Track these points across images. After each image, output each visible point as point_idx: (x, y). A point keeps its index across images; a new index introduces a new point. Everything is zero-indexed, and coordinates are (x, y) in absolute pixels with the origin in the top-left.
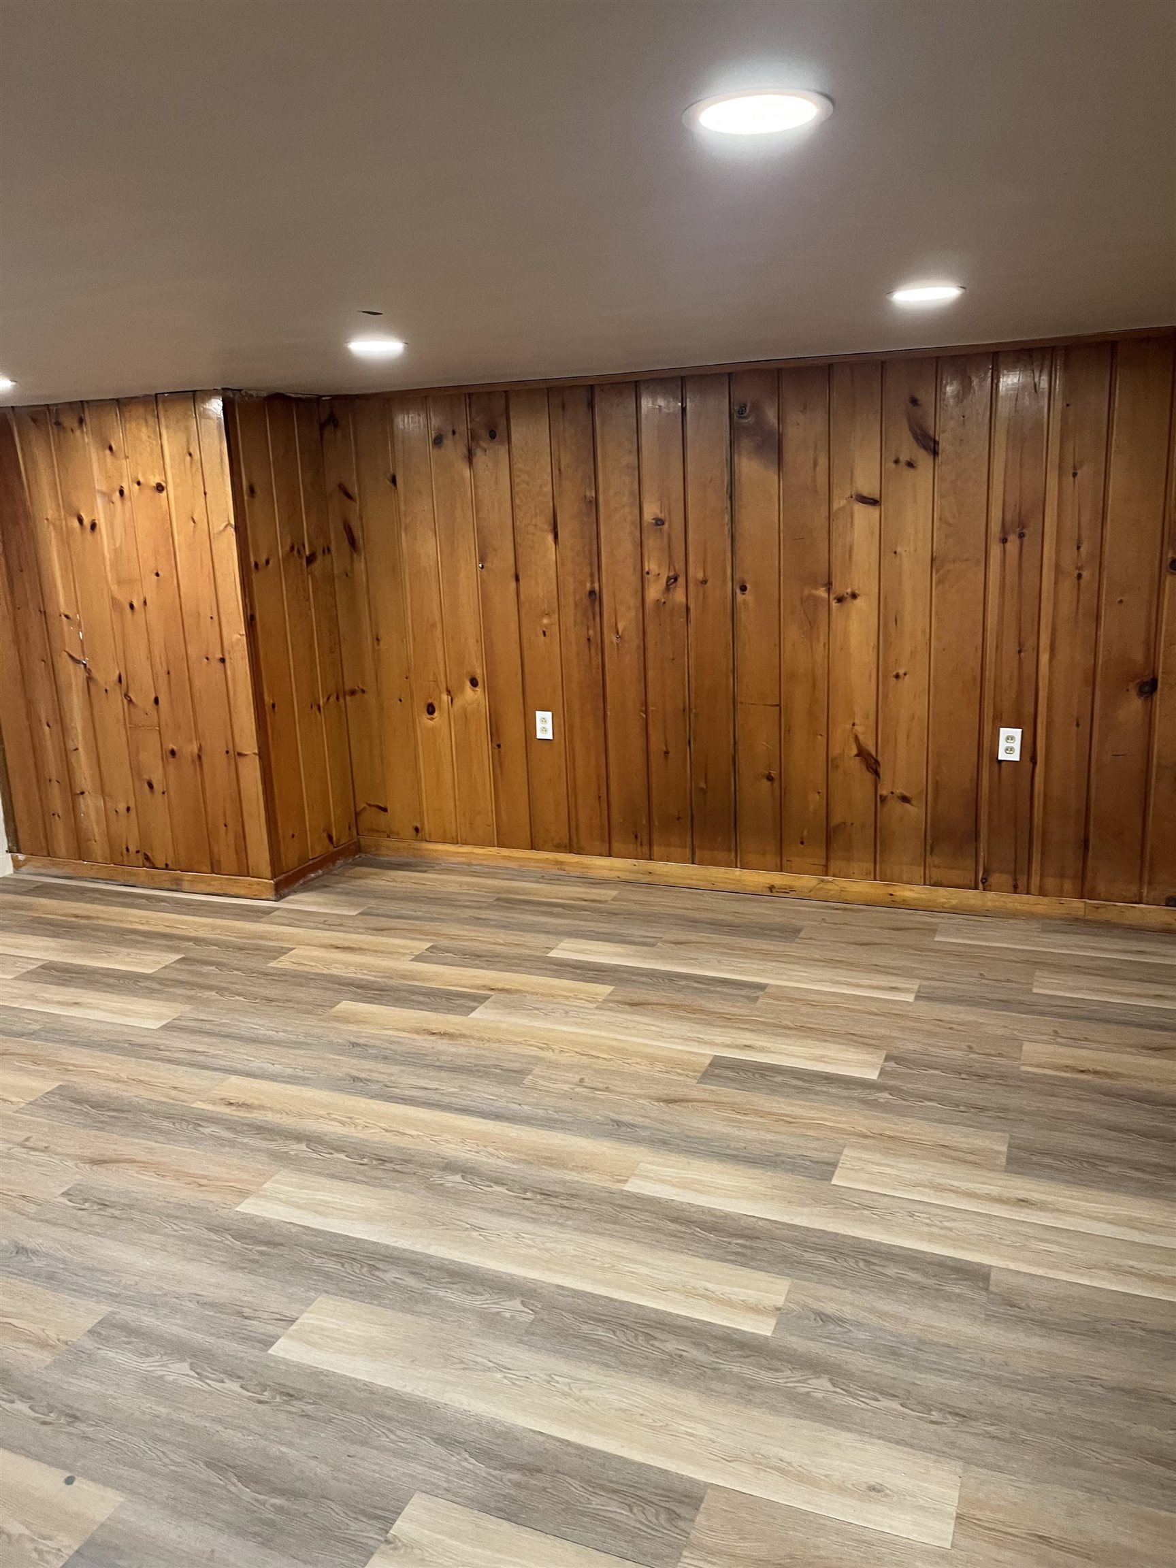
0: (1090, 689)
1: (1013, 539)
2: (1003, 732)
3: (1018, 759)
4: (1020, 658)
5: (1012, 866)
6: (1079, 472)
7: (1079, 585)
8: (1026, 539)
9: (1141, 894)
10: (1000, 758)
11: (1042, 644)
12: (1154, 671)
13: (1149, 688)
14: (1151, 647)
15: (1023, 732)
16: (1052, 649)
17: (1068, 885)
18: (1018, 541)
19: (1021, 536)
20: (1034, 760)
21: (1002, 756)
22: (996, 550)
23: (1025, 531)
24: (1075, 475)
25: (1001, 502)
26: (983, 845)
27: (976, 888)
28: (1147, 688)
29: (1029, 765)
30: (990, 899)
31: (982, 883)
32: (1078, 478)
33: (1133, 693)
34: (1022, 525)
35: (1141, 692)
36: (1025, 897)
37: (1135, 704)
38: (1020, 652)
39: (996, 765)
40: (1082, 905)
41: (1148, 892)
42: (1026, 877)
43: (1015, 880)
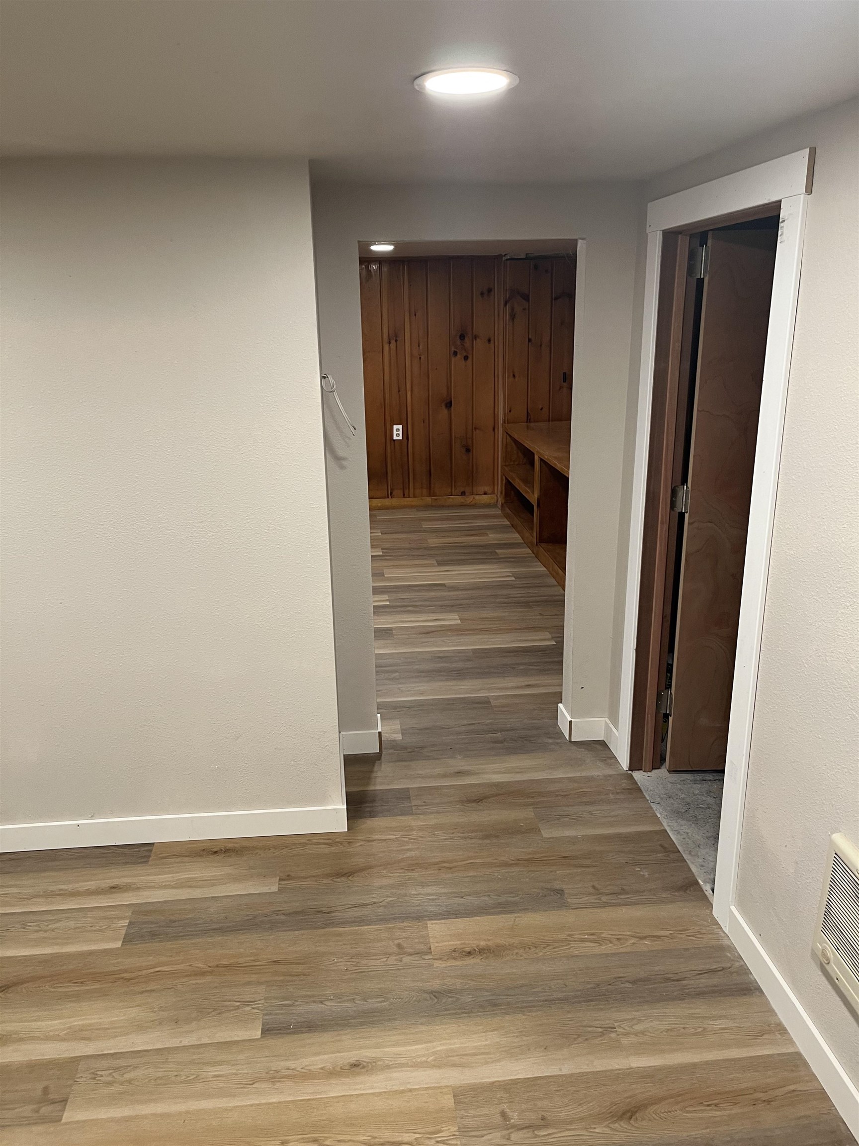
0: (427, 407)
1: (393, 342)
2: (395, 427)
3: (401, 439)
4: (399, 395)
5: (402, 486)
6: (417, 314)
7: (420, 362)
8: (398, 342)
9: (452, 493)
10: (394, 439)
11: (407, 387)
12: (451, 399)
13: (449, 405)
14: (449, 388)
15: (402, 427)
16: (412, 391)
17: (425, 491)
18: (395, 343)
19: (396, 341)
20: (408, 438)
21: (395, 438)
22: (386, 347)
23: (397, 339)
24: (415, 315)
25: (387, 325)
26: (389, 478)
27: (388, 498)
28: (448, 405)
29: (405, 441)
30: (394, 502)
31: (391, 495)
32: (417, 316)
33: (444, 407)
34: (396, 336)
35: (446, 406)
36: (408, 499)
37: (446, 411)
38: (399, 391)
39: (393, 442)
40: (430, 500)
41: (455, 491)
42: (408, 490)
43: (404, 492)
